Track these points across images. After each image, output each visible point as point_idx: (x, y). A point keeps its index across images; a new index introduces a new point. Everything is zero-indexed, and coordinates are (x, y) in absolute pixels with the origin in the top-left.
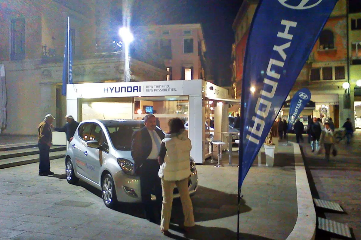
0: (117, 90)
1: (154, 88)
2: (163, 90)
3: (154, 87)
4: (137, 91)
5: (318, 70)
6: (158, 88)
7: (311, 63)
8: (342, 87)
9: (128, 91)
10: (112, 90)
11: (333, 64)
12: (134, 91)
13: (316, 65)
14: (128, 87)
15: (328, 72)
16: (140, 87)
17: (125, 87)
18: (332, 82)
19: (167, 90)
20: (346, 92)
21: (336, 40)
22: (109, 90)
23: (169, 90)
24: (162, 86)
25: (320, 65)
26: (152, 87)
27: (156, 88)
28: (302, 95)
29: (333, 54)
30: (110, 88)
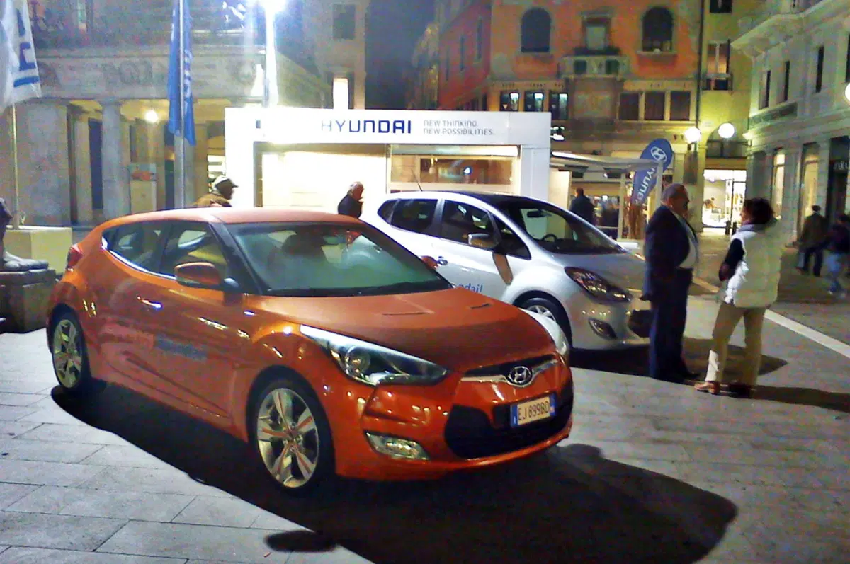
0: (355, 127)
1: (441, 126)
2: (465, 132)
3: (442, 124)
4: (403, 132)
5: (635, 97)
6: (452, 127)
7: (622, 81)
8: (682, 136)
9: (380, 131)
10: (340, 126)
11: (668, 86)
12: (394, 132)
13: (631, 86)
14: (380, 122)
15: (656, 101)
16: (409, 122)
17: (373, 122)
18: (664, 125)
19: (473, 132)
20: (689, 148)
21: (678, 33)
22: (335, 126)
23: (477, 131)
24: (461, 123)
25: (640, 85)
26: (437, 123)
27: (446, 127)
28: (656, 153)
29: (669, 63)
30: (338, 122)
